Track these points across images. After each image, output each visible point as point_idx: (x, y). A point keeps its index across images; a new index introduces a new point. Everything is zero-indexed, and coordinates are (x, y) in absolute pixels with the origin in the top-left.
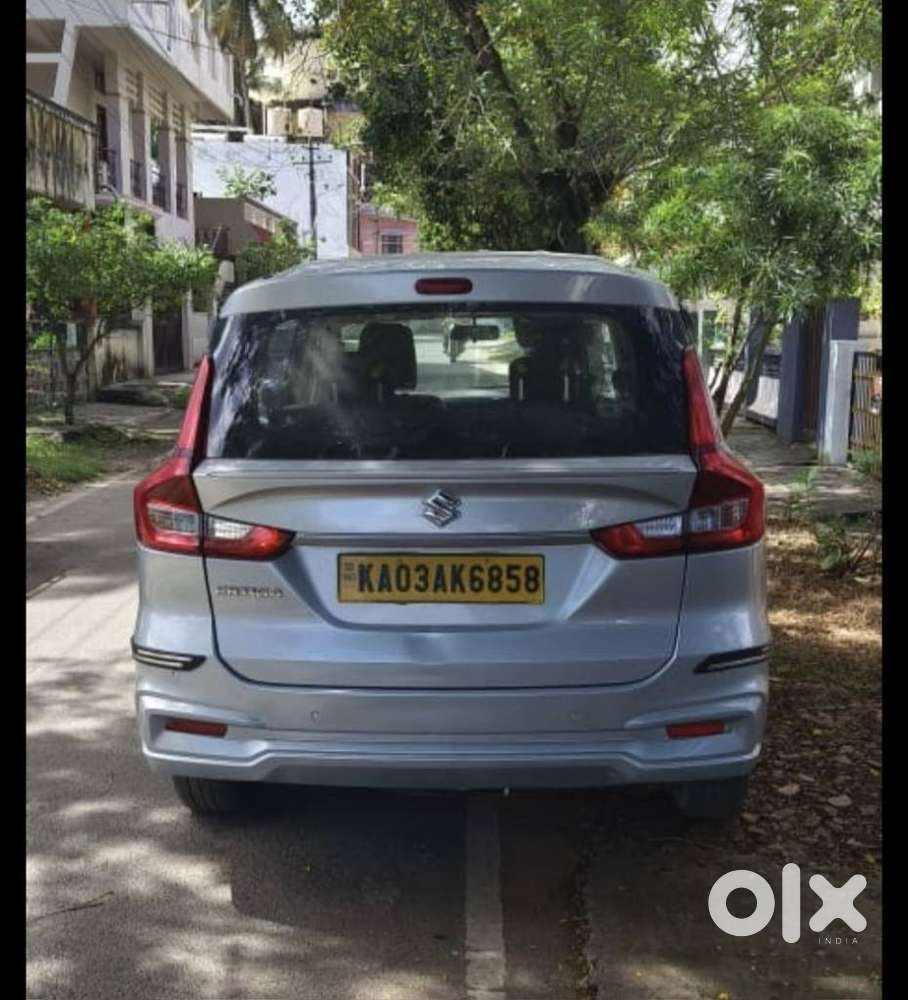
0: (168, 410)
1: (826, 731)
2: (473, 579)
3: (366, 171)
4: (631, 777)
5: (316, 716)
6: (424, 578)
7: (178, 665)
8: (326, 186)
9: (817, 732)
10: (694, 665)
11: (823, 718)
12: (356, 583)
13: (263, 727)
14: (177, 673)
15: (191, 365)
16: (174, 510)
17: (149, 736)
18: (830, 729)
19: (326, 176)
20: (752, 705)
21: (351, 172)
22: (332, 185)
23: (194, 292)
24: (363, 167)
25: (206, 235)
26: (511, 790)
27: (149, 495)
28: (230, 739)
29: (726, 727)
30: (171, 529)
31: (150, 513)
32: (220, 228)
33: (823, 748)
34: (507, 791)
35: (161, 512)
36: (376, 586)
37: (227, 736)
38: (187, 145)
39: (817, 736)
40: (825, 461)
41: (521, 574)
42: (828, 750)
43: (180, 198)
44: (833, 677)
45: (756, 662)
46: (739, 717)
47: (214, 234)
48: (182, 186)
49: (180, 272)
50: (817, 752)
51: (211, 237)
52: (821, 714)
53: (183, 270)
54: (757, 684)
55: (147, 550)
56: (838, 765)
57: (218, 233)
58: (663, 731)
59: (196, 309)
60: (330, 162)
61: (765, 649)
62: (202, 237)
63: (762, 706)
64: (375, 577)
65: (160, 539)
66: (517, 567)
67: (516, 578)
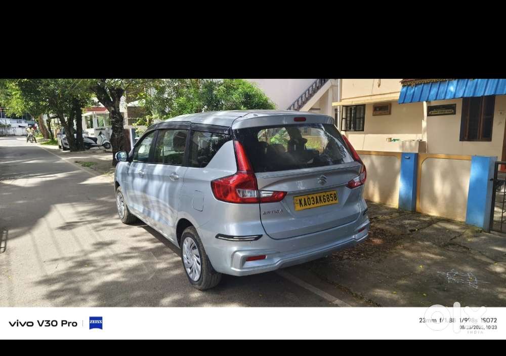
2: (324, 199)
6: (314, 201)
12: (299, 205)
36: (303, 205)
41: (333, 196)
64: (303, 202)
66: (332, 194)
67: (332, 197)
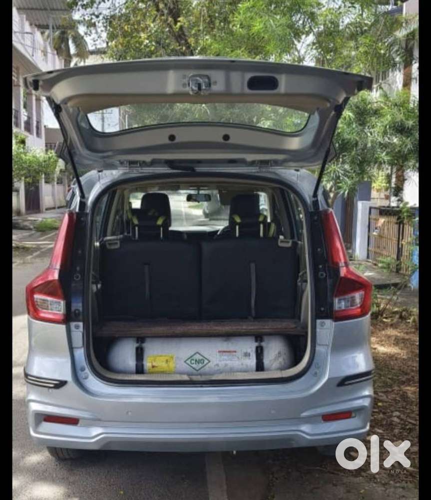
0: (33, 232)
1: (385, 404)
3: (128, 117)
4: (303, 444)
5: (130, 413)
7: (52, 386)
8: (109, 125)
9: (380, 404)
10: (337, 382)
11: (381, 396)
13: (100, 420)
14: (50, 390)
15: (44, 210)
16: (49, 299)
17: (34, 425)
18: (386, 402)
19: (110, 120)
20: (366, 403)
21: (121, 118)
22: (112, 124)
23: (45, 174)
24: (127, 116)
25: (51, 146)
26: (237, 452)
27: (35, 290)
28: (80, 426)
29: (353, 415)
30: (47, 309)
31: (35, 300)
32: (58, 143)
33: (384, 413)
34: (235, 452)
35: (41, 299)
37: (79, 425)
38: (41, 102)
39: (380, 406)
40: (356, 259)
42: (387, 414)
43: (38, 128)
44: (382, 373)
45: (368, 379)
46: (360, 409)
47: (55, 146)
48: (38, 122)
49: (40, 164)
50: (381, 415)
51: (53, 147)
52: (380, 394)
53: (42, 163)
54: (368, 392)
55: (34, 321)
56: (394, 423)
57: (57, 145)
58: (321, 418)
59: (46, 182)
60: (111, 113)
61: (373, 372)
62: (49, 147)
63: (371, 402)
65: (42, 315)
